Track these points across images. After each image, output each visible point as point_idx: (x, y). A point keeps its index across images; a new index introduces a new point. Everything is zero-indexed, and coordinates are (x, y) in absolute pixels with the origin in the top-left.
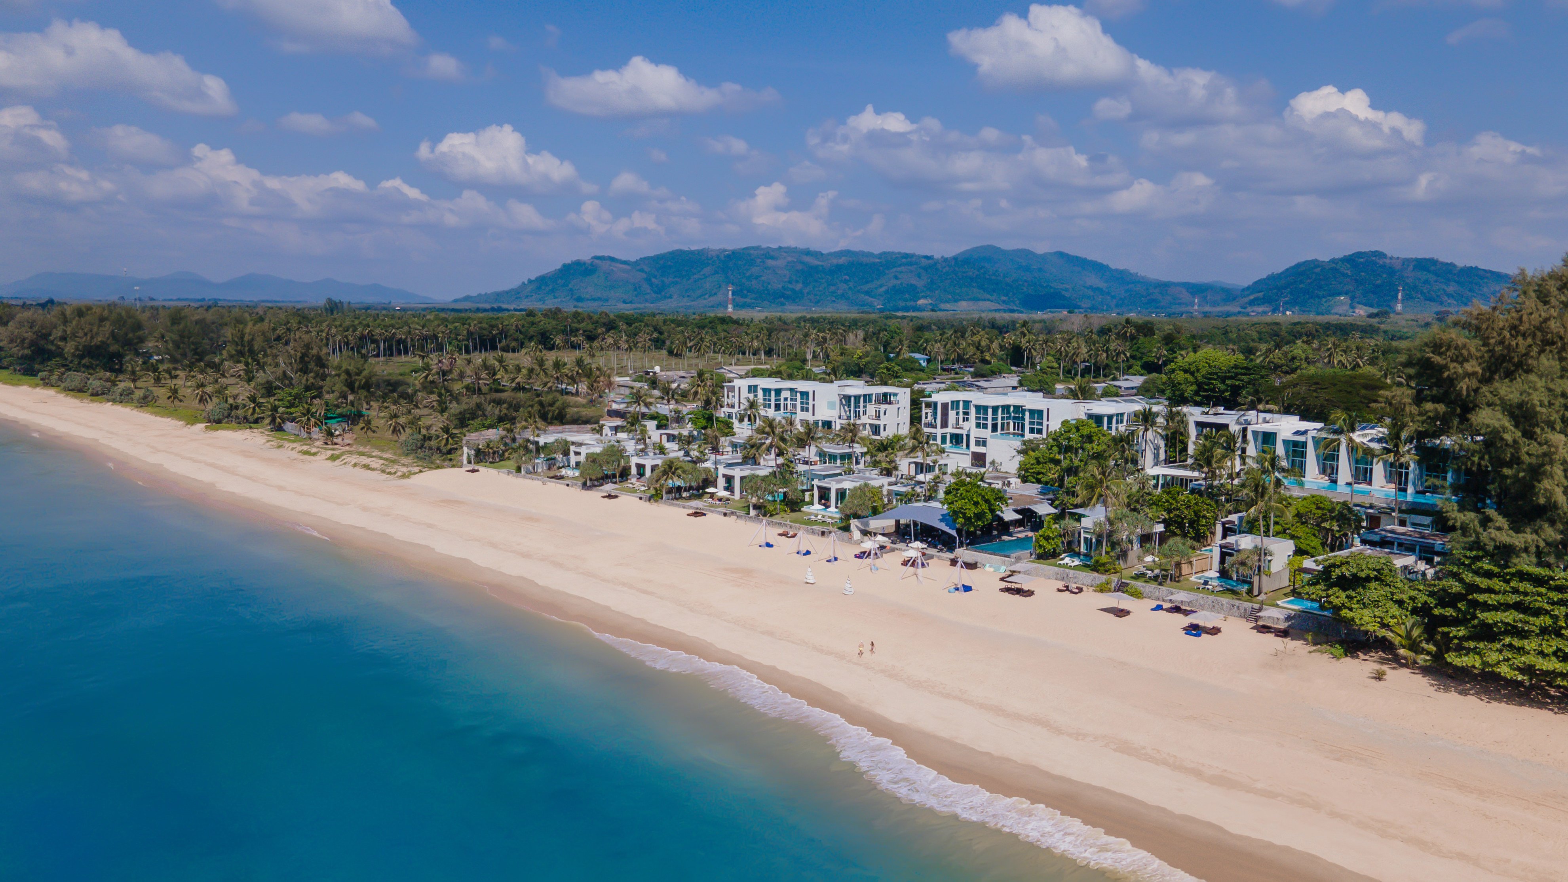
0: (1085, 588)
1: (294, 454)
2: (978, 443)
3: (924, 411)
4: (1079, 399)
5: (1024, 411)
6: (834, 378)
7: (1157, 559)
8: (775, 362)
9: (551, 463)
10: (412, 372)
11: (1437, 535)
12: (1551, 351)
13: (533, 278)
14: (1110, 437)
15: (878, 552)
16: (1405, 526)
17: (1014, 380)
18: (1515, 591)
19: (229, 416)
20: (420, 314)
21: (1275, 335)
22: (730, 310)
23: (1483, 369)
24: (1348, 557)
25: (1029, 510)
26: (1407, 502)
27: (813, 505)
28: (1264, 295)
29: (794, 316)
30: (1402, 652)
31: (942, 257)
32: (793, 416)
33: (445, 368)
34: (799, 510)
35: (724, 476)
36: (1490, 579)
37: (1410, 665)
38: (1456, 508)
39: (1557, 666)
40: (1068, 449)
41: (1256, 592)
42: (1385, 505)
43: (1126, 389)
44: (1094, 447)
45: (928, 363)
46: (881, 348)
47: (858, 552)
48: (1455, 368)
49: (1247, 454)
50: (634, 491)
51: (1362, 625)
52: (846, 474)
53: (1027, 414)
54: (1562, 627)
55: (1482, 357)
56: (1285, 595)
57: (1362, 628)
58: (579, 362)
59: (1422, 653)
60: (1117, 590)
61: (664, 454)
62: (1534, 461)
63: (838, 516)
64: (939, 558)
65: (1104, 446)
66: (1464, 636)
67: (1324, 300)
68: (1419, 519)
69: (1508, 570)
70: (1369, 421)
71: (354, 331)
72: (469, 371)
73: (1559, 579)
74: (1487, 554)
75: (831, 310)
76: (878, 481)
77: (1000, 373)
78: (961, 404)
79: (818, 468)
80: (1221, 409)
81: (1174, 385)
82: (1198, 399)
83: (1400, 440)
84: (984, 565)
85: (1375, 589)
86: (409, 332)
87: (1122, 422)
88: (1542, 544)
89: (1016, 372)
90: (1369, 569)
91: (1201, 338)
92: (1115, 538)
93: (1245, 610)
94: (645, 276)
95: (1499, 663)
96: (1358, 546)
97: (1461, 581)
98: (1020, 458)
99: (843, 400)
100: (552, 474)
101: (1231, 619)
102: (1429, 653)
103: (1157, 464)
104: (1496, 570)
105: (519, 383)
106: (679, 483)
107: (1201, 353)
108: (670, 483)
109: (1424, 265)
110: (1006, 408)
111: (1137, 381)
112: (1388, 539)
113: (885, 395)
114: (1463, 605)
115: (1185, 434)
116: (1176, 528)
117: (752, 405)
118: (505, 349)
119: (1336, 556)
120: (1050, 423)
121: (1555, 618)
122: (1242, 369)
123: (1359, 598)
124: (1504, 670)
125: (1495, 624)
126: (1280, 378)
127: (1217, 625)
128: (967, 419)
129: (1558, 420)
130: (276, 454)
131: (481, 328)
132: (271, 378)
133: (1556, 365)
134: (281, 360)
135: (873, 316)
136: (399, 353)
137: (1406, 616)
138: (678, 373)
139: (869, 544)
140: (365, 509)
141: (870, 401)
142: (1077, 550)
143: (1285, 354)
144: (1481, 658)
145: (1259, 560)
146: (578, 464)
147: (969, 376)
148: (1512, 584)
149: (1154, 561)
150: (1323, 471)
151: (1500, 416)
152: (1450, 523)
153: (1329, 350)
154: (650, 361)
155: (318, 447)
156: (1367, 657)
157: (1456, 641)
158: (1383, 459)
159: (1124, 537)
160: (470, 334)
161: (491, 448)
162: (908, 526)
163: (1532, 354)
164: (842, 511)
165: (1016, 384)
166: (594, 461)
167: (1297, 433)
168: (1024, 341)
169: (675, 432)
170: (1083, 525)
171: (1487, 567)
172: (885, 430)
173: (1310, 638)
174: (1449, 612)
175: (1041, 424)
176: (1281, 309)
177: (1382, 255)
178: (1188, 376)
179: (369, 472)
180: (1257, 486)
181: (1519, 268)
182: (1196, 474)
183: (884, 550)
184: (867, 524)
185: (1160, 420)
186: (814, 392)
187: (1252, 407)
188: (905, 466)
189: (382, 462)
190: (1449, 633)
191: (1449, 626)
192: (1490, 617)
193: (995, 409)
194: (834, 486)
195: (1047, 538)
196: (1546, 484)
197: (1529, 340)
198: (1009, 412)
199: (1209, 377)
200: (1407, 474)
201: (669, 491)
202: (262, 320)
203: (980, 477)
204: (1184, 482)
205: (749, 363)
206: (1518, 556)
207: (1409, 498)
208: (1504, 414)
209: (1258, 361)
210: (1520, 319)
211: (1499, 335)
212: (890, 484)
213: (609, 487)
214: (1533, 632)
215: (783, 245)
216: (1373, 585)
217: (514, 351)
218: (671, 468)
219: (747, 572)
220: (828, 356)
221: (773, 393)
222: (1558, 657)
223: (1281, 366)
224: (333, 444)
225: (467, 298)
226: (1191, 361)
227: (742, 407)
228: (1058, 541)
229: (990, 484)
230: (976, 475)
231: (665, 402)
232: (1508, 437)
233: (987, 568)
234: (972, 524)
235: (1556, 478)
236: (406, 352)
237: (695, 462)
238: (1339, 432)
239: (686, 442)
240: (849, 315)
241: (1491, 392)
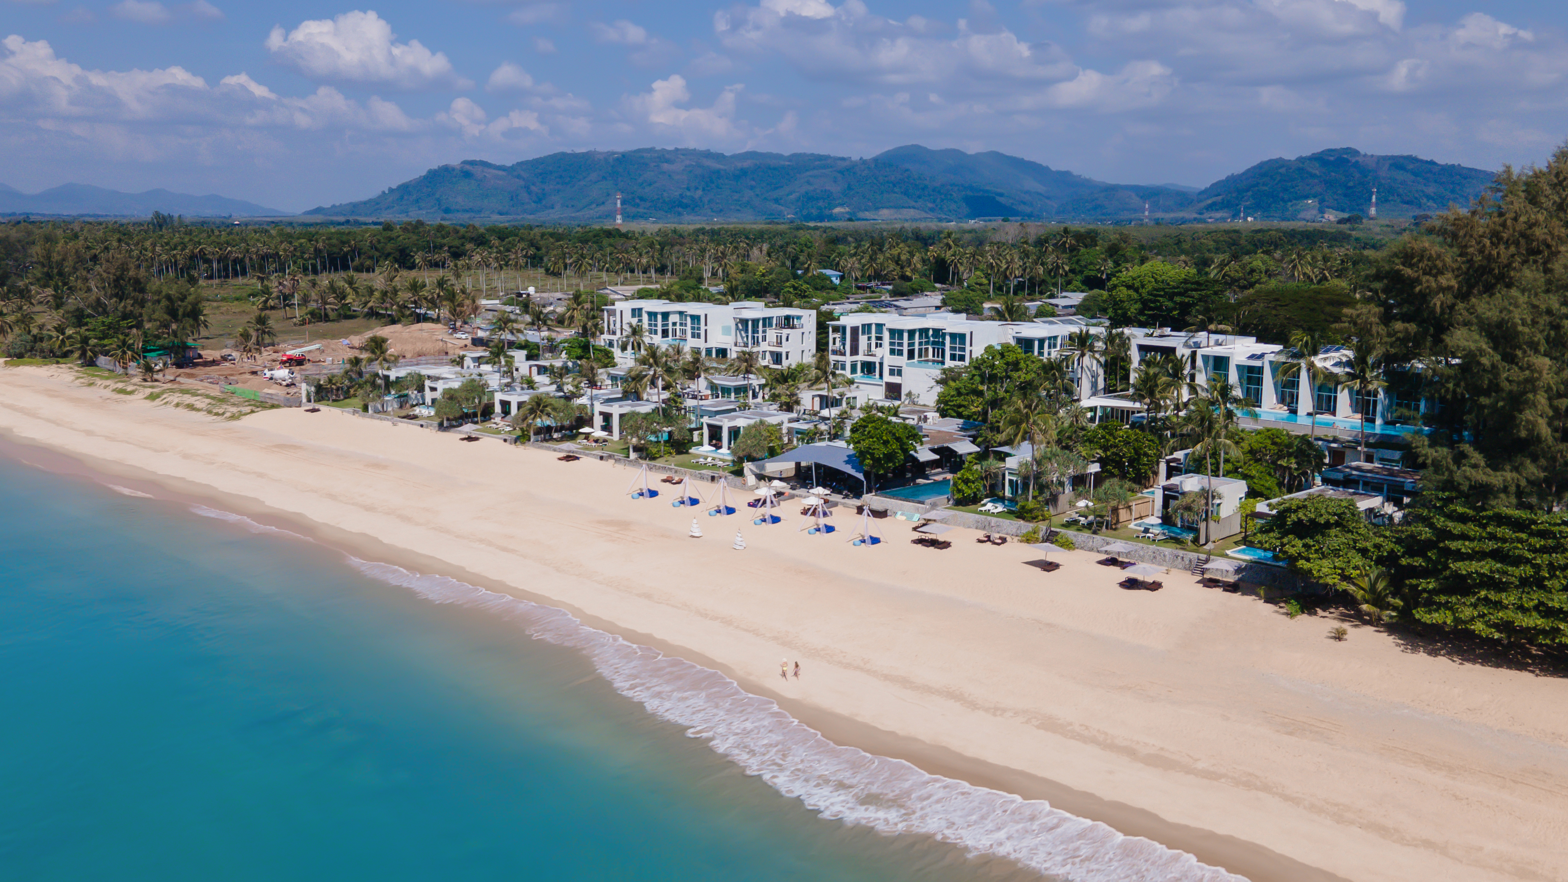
0: (1009, 539)
1: (107, 393)
2: (892, 372)
3: (831, 336)
4: (1006, 320)
5: (944, 335)
6: (730, 298)
7: (1091, 504)
8: (667, 280)
9: (403, 400)
10: (249, 296)
11: (1407, 472)
12: (1535, 262)
13: (394, 187)
14: (1040, 365)
15: (774, 499)
16: (1372, 462)
17: (936, 299)
18: (1492, 537)
19: (32, 349)
20: (262, 229)
21: (1234, 245)
22: (619, 221)
23: (1459, 282)
24: (1305, 500)
25: (948, 449)
26: (1375, 434)
27: (702, 445)
28: (1223, 199)
29: (692, 228)
30: (1365, 607)
31: (861, 159)
32: (682, 344)
33: (287, 292)
34: (687, 453)
35: (601, 413)
36: (1464, 523)
37: (1373, 621)
38: (1426, 443)
39: (1539, 622)
40: (993, 379)
41: (1202, 540)
42: (1350, 438)
43: (1065, 307)
44: (1021, 376)
45: (841, 280)
46: (788, 263)
47: (751, 500)
48: (1428, 281)
49: (1197, 382)
50: (497, 432)
51: (1321, 577)
52: (740, 410)
53: (948, 338)
54: (1546, 578)
55: (1459, 269)
56: (1235, 543)
57: (1321, 581)
58: (441, 284)
59: (1387, 609)
60: (1044, 541)
61: (533, 388)
62: (1515, 388)
63: (730, 458)
64: (845, 505)
65: (1033, 375)
66: (1434, 589)
67: (1290, 204)
68: (1388, 454)
69: (1484, 513)
70: (1333, 342)
71: (183, 250)
72: (314, 295)
73: (1542, 523)
74: (1461, 494)
75: (735, 220)
76: (776, 417)
77: (922, 291)
78: (873, 327)
79: (709, 403)
80: (1167, 331)
81: (1116, 304)
82: (1143, 318)
83: (1366, 363)
84: (896, 513)
85: (1336, 536)
86: (248, 251)
87: (1055, 346)
88: (1523, 483)
89: (940, 290)
90: (1329, 513)
91: (1151, 249)
92: (1044, 480)
93: (1190, 561)
94: (522, 183)
95: (1473, 619)
96: (1318, 486)
97: (1431, 526)
98: (939, 389)
99: (740, 325)
100: (404, 413)
101: (1174, 571)
102: (1395, 608)
103: (1094, 394)
104: (1471, 513)
105: (371, 308)
106: (548, 422)
107: (1147, 266)
108: (539, 422)
109: (1399, 163)
110: (924, 332)
111: (1076, 298)
112: (1351, 477)
113: (787, 318)
114: (1434, 554)
115: (1127, 360)
116: (1114, 468)
117: (636, 331)
118: (358, 269)
119: (1292, 499)
120: (973, 348)
121: (1537, 568)
122: (1192, 283)
123: (1317, 547)
124: (1479, 627)
125: (1470, 574)
126: (1235, 293)
127: (1158, 580)
128: (881, 345)
129: (1543, 341)
130: (88, 392)
131: (331, 245)
132: (81, 305)
133: (1541, 278)
134: (92, 284)
135: (782, 227)
136: (236, 274)
137: (1370, 567)
138: (553, 294)
139: (765, 491)
140: (186, 456)
141: (771, 325)
142: (1001, 494)
143: (1243, 267)
144: (1454, 614)
145: (1207, 504)
146: (434, 401)
147: (888, 295)
148: (1488, 529)
149: (1087, 506)
150: (1282, 400)
151: (1477, 337)
152: (1420, 460)
153: (1292, 261)
154: (523, 282)
155: (135, 385)
156: (1326, 614)
157: (1425, 595)
158: (1348, 386)
159: (1055, 479)
160: (317, 251)
161: (334, 384)
162: (809, 468)
163: (1514, 265)
164: (734, 453)
165: (939, 304)
166: (451, 398)
167: (1252, 357)
168: (949, 253)
169: (547, 363)
170: (1008, 466)
171: (1460, 510)
172: (787, 358)
173: (1262, 593)
174: (1419, 562)
175: (963, 350)
176: (1242, 215)
177: (1356, 152)
178: (1131, 292)
179: (194, 412)
180: (1203, 420)
181: (1505, 165)
182: (1138, 405)
183: (782, 497)
184: (763, 468)
185: (1100, 345)
186: (706, 315)
187: (1202, 327)
188: (808, 398)
189: (208, 401)
190: (1418, 585)
191: (1418, 578)
192: (1463, 567)
193: (911, 333)
194: (726, 424)
195: (966, 481)
196: (1528, 414)
197: (1513, 249)
198: (927, 337)
199: (1153, 293)
200: (1375, 402)
201: (538, 432)
202: (76, 236)
203: (893, 411)
204: (1124, 415)
205: (638, 282)
206: (1496, 497)
207: (1378, 431)
208: (1481, 335)
209: (1212, 276)
210: (1504, 225)
211: (1478, 243)
212: (791, 421)
213: (468, 428)
214: (1512, 583)
215: (679, 147)
216: (1333, 532)
217: (368, 271)
218: (538, 404)
219: (623, 525)
220: (728, 275)
221: (659, 317)
222: (1539, 612)
223: (1237, 280)
224: (152, 381)
225: (318, 210)
226: (1135, 275)
227: (625, 334)
228: (979, 485)
229: (904, 419)
230: (889, 409)
231: (536, 327)
232: (1485, 361)
233: (899, 517)
234: (882, 466)
235: (1539, 407)
236: (244, 273)
237: (568, 398)
238: (1299, 355)
239: (557, 375)
240: (755, 226)
241: (1468, 310)
